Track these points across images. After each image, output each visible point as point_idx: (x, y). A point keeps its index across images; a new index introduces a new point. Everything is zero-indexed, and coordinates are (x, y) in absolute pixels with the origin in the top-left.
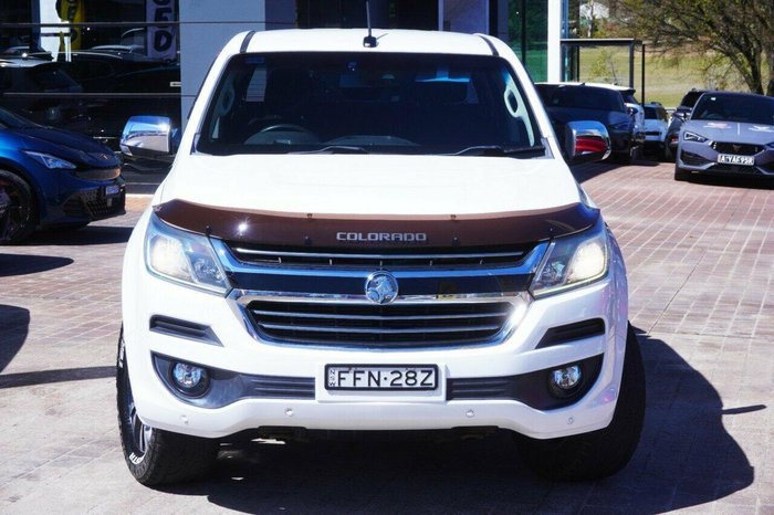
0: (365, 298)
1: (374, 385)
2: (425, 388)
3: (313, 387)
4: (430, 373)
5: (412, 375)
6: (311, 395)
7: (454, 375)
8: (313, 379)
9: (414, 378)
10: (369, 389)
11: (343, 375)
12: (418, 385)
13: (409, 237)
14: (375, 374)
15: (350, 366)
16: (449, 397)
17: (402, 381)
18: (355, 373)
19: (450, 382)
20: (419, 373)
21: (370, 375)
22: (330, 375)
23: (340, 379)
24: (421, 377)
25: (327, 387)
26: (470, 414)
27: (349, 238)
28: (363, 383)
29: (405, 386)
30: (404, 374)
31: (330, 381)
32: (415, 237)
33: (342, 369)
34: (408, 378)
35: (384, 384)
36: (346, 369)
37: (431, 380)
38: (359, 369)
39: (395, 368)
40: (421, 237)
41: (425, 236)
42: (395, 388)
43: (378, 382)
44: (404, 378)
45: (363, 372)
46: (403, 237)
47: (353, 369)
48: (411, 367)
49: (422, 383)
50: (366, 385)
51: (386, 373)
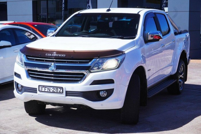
0: (48, 70)
1: (49, 91)
2: (60, 93)
3: (37, 90)
4: (61, 89)
5: (57, 89)
6: (36, 92)
7: (67, 90)
8: (37, 89)
9: (57, 90)
10: (48, 92)
11: (42, 88)
12: (58, 92)
13: (61, 55)
14: (49, 88)
15: (44, 86)
16: (66, 95)
17: (55, 91)
18: (45, 88)
19: (66, 92)
20: (59, 89)
21: (48, 89)
22: (40, 88)
23: (42, 89)
24: (59, 90)
25: (39, 91)
26: (72, 100)
27: (48, 55)
28: (46, 90)
29: (56, 92)
30: (55, 89)
31: (40, 89)
32: (63, 55)
33: (42, 87)
34: (56, 90)
35: (51, 91)
36: (43, 87)
37: (61, 91)
38: (46, 87)
39: (53, 87)
40: (64, 55)
41: (65, 55)
42: (53, 92)
43: (50, 90)
44: (55, 90)
45: (46, 88)
46: (60, 55)
47: (44, 87)
48: (57, 87)
49: (59, 92)
50: (47, 91)
51: (51, 88)
